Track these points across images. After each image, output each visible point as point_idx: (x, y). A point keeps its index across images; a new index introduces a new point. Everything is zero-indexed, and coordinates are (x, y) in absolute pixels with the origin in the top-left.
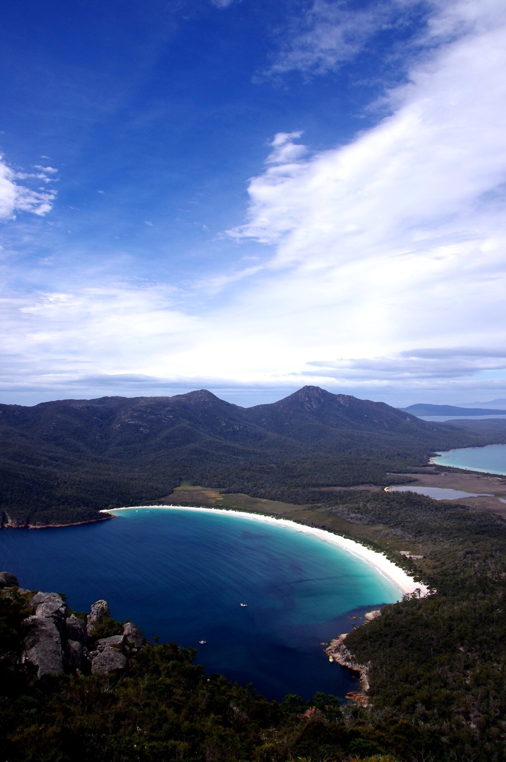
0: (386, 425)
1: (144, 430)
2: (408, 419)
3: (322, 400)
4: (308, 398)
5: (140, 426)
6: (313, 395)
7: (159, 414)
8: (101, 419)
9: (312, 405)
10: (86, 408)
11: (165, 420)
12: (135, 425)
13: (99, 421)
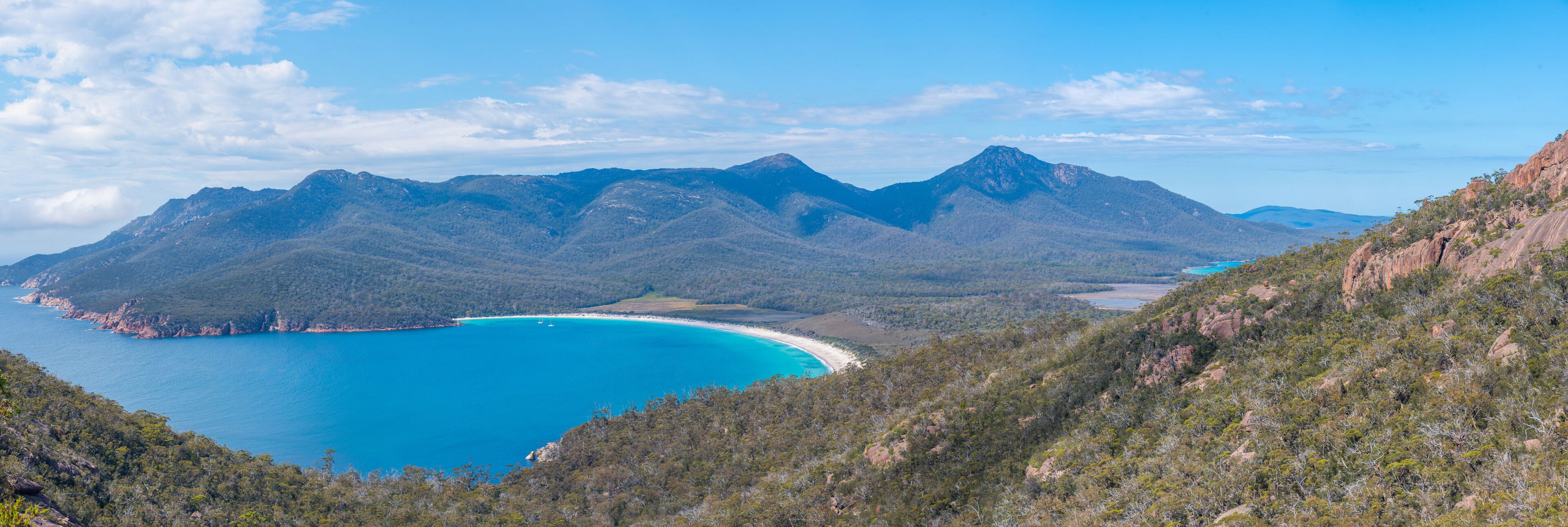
0: (1145, 222)
1: (636, 219)
2: (1196, 213)
3: (1022, 174)
4: (994, 168)
5: (629, 212)
6: (1004, 165)
7: (673, 193)
8: (563, 202)
9: (999, 183)
10: (535, 183)
11: (684, 203)
12: (618, 210)
13: (558, 206)
